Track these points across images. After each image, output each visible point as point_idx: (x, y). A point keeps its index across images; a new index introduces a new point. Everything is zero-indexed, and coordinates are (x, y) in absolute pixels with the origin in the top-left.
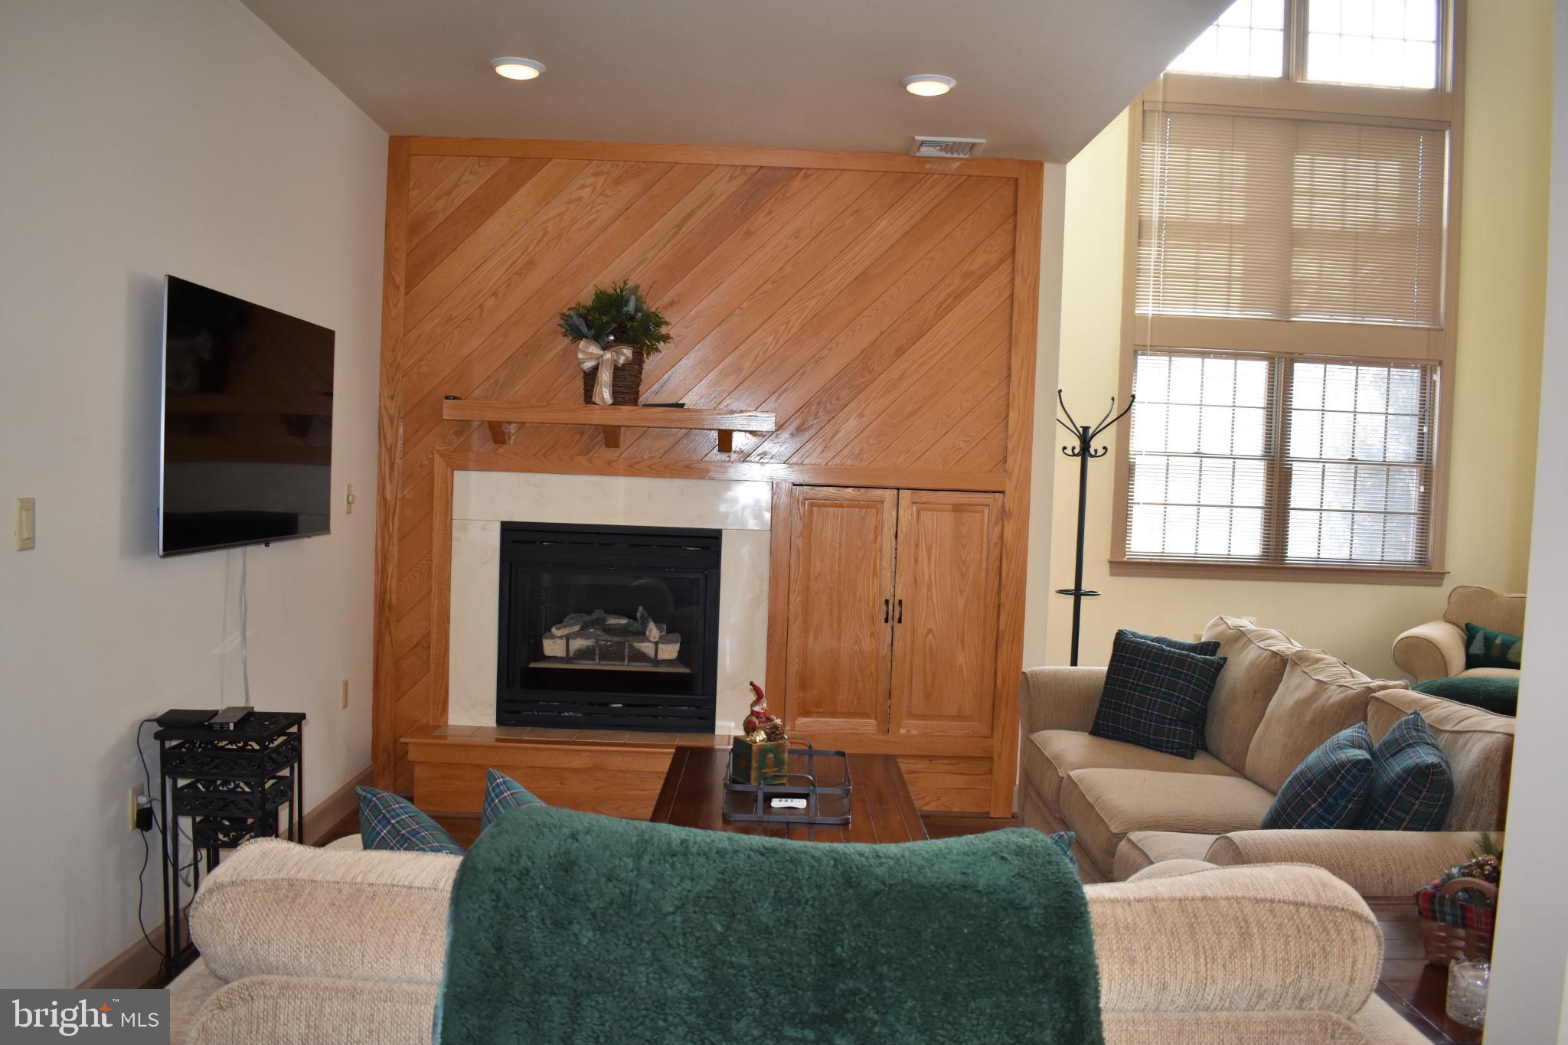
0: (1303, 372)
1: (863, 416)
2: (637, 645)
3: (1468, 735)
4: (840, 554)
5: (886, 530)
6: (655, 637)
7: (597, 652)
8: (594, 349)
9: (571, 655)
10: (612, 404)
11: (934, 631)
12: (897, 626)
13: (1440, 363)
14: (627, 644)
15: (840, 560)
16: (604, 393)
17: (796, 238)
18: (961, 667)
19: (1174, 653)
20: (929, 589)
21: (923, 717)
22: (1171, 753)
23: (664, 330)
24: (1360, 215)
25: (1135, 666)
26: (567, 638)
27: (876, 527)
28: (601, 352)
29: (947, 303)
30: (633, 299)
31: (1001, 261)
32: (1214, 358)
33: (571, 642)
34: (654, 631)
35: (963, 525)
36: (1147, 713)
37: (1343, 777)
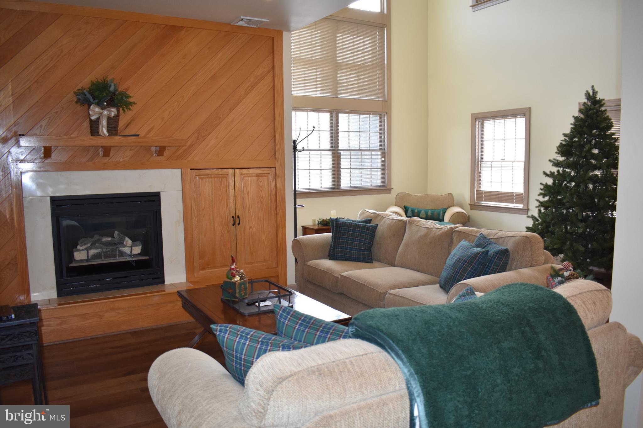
0: (342, 117)
1: (218, 138)
2: (121, 249)
3: (504, 238)
4: (212, 198)
5: (230, 187)
6: (130, 245)
7: (103, 255)
8: (97, 109)
9: (90, 257)
10: (108, 136)
11: (252, 227)
12: (237, 226)
13: (387, 113)
14: (117, 249)
15: (212, 201)
16: (104, 131)
17: (184, 58)
18: (264, 242)
19: (360, 225)
20: (249, 210)
21: (251, 263)
22: (365, 262)
23: (131, 100)
24: (359, 58)
25: (346, 231)
26: (87, 250)
27: (226, 186)
28: (102, 111)
29: (248, 89)
30: (113, 84)
31: (269, 72)
32: (313, 112)
33: (89, 251)
34: (128, 241)
35: (261, 182)
36: (354, 248)
37: (479, 258)
